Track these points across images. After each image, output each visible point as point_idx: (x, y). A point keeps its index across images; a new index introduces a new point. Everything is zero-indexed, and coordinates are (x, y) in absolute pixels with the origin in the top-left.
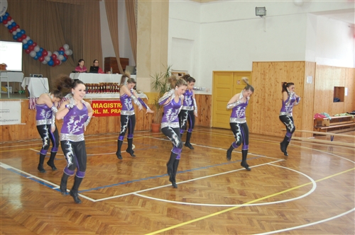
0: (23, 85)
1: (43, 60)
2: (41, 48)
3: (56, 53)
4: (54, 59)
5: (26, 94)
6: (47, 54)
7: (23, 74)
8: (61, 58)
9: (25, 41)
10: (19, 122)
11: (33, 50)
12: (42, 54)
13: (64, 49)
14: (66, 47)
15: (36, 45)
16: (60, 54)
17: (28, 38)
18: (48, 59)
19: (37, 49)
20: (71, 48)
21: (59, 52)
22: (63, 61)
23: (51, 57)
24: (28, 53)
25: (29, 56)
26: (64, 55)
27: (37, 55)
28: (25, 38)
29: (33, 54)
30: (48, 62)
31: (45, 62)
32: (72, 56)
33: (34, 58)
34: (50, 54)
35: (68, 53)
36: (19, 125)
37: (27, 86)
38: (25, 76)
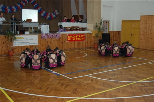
0: (39, 28)
1: (46, 17)
2: (45, 12)
3: (52, 14)
4: (51, 16)
5: (40, 32)
6: (48, 14)
7: (38, 23)
8: (54, 16)
9: (39, 9)
10: (37, 44)
11: (42, 13)
12: (46, 15)
13: (55, 12)
14: (56, 11)
15: (43, 11)
16: (53, 14)
17: (40, 8)
18: (48, 16)
19: (44, 12)
20: (58, 12)
21: (53, 13)
22: (55, 17)
23: (50, 16)
24: (40, 14)
25: (41, 15)
26: (55, 15)
27: (44, 15)
28: (39, 8)
29: (42, 15)
30: (49, 18)
31: (47, 18)
32: (59, 15)
33: (43, 16)
34: (49, 14)
35: (57, 14)
36: (37, 45)
37: (40, 29)
38: (39, 24)
